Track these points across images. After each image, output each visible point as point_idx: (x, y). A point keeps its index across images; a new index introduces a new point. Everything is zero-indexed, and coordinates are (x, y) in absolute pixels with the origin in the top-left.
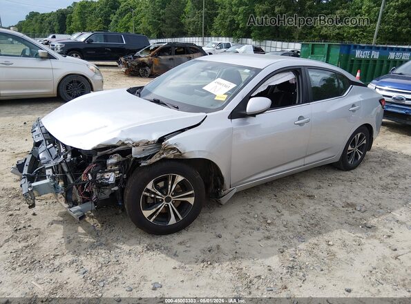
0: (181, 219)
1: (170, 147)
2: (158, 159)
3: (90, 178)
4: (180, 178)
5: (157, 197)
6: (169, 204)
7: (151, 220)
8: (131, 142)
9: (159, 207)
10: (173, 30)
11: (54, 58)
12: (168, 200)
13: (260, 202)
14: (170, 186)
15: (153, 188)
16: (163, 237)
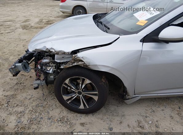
0: (88, 107)
1: (78, 59)
2: (71, 66)
4: (88, 81)
5: (72, 90)
6: (80, 96)
7: (68, 103)
8: (53, 51)
9: (73, 96)
12: (80, 93)
13: (163, 110)
14: (80, 85)
15: (69, 83)
16: (76, 114)
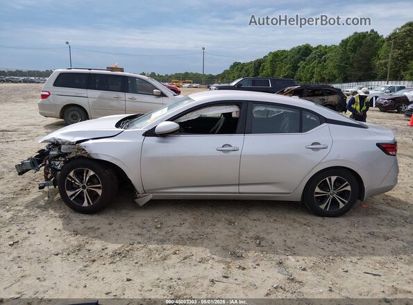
0: (92, 204)
2: (75, 155)
3: (48, 163)
4: (92, 173)
5: (76, 183)
6: (84, 191)
7: (72, 199)
9: (77, 191)
10: (360, 74)
11: (166, 96)
12: (84, 187)
14: (85, 177)
15: (73, 176)
